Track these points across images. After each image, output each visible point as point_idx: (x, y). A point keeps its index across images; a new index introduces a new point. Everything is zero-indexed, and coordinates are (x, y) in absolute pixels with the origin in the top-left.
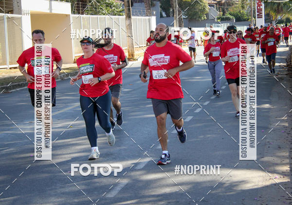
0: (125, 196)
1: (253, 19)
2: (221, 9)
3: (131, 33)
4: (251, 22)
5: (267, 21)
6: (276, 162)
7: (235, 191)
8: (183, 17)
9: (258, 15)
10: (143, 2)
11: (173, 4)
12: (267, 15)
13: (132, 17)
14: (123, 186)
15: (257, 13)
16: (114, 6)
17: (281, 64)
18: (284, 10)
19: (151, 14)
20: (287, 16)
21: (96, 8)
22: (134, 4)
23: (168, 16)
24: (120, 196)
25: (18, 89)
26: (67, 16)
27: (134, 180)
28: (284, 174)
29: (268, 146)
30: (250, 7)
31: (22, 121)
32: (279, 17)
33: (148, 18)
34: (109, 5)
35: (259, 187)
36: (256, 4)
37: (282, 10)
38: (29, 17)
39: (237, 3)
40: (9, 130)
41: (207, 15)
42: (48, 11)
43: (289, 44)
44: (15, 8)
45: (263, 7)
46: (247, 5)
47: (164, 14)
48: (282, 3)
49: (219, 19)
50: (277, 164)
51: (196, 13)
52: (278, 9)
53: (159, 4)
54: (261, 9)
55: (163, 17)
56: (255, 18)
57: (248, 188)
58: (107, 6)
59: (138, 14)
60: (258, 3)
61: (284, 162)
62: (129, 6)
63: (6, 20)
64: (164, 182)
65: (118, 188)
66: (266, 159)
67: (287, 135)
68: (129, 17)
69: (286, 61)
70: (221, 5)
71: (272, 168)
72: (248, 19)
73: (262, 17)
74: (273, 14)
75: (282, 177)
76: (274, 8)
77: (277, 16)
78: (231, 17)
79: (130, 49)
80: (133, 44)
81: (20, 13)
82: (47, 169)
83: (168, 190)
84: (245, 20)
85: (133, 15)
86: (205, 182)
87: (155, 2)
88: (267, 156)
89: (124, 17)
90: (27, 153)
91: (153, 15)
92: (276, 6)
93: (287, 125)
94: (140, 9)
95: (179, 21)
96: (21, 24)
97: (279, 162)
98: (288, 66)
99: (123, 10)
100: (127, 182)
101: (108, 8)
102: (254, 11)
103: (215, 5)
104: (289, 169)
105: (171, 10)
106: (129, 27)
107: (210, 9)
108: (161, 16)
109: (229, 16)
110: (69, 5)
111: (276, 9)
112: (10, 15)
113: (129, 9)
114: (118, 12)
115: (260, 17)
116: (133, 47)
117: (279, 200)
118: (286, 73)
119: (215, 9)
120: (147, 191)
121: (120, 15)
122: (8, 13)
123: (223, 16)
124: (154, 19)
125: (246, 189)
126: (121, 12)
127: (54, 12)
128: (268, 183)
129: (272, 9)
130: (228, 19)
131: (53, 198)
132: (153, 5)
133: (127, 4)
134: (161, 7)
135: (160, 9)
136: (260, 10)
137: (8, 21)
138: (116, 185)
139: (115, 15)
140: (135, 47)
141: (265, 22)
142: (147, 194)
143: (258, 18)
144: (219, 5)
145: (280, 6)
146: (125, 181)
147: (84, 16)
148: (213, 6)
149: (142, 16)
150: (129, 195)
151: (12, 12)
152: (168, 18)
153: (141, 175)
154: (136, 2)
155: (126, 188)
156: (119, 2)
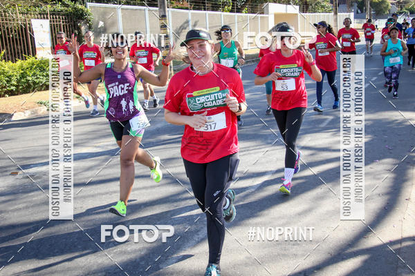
0: (332, 126)
8: (372, 12)
13: (339, 14)
16: (326, 7)
19: (350, 11)
21: (314, 9)
23: (362, 12)
26: (297, 14)
34: (323, 7)
38: (273, 16)
42: (285, 12)
44: (265, 11)
47: (359, 11)
51: (381, 10)
53: (356, 5)
63: (259, 18)
65: (327, 122)
68: (336, 13)
78: (406, 11)
81: (268, 14)
86: (386, 119)
87: (353, 4)
89: (333, 14)
91: (352, 12)
105: (365, 8)
108: (357, 12)
110: (298, 7)
112: (262, 15)
127: (288, 12)
132: (352, 6)
133: (335, 5)
135: (357, 8)
137: (261, 19)
138: (326, 119)
139: (327, 13)
147: (307, 14)
149: (344, 12)
151: (263, 13)
155: (332, 122)
156: (330, 5)
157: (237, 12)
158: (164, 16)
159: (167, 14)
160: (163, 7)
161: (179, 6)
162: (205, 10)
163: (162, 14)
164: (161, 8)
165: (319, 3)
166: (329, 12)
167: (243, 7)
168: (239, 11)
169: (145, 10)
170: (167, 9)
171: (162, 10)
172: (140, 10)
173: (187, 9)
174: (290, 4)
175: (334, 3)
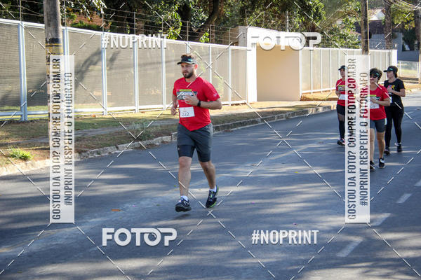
10: (383, 33)
11: (419, 36)
13: (370, 50)
14: (356, 244)
16: (349, 38)
19: (392, 47)
21: (327, 40)
22: (372, 36)
23: (412, 49)
24: (354, 256)
25: (239, 128)
31: (243, 163)
33: (387, 51)
34: (343, 37)
38: (254, 50)
40: (228, 173)
44: (241, 40)
47: (407, 47)
53: (401, 36)
55: (406, 50)
58: (340, 38)
62: (367, 38)
63: (230, 52)
64: (406, 244)
65: (351, 247)
68: (366, 50)
81: (245, 45)
82: (269, 219)
83: (411, 254)
85: (371, 48)
87: (396, 33)
89: (360, 50)
90: (248, 199)
91: (394, 48)
96: (245, 57)
99: (359, 42)
100: (361, 240)
101: (342, 40)
105: (416, 43)
108: (404, 49)
112: (234, 47)
113: (367, 41)
114: (353, 44)
120: (385, 253)
121: (356, 48)
122: (233, 44)
124: (394, 53)
126: (356, 44)
131: (276, 253)
132: (393, 37)
133: (364, 35)
134: (404, 39)
135: (402, 41)
137: (232, 54)
138: (348, 243)
139: (350, 48)
142: (386, 257)
146: (357, 240)
150: (364, 256)
151: (236, 43)
152: (411, 52)
154: (374, 33)
155: (360, 248)
156: (355, 34)
157: (191, 39)
158: (54, 41)
159: (61, 37)
160: (53, 22)
161: (85, 23)
162: (132, 32)
163: (50, 36)
164: (49, 25)
165: (335, 29)
166: (354, 46)
167: (201, 30)
168: (194, 37)
169: (18, 26)
170: (61, 27)
171: (51, 28)
172: (10, 26)
173: (99, 29)
174: (284, 30)
175: (363, 32)
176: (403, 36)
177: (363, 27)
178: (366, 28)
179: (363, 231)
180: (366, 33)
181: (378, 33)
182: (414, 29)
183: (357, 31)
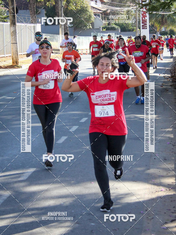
1: (138, 29)
2: (106, 18)
3: (16, 40)
4: (136, 32)
5: (151, 32)
6: (162, 174)
7: (121, 204)
9: (143, 26)
10: (28, 9)
11: (59, 13)
12: (152, 26)
14: (5, 198)
15: (141, 24)
17: (166, 75)
18: (169, 22)
20: (171, 28)
22: (19, 11)
27: (17, 192)
28: (169, 186)
29: (154, 158)
30: (135, 18)
32: (163, 29)
33: (32, 25)
35: (145, 199)
36: (141, 15)
37: (166, 22)
39: (122, 13)
41: (93, 24)
43: (174, 56)
45: (147, 18)
46: (132, 15)
48: (166, 15)
49: (104, 29)
50: (163, 177)
52: (162, 21)
54: (146, 20)
55: (48, 25)
56: (140, 28)
57: (134, 201)
59: (23, 21)
60: (142, 15)
61: (169, 174)
64: (48, 194)
66: (152, 171)
67: (172, 147)
69: (171, 72)
70: (107, 15)
71: (157, 181)
72: (133, 30)
73: (146, 28)
74: (157, 25)
75: (168, 189)
76: (158, 20)
77: (161, 28)
79: (14, 56)
80: (17, 51)
84: (129, 31)
85: (18, 22)
88: (153, 168)
92: (160, 18)
93: (172, 136)
94: (25, 16)
95: (64, 30)
97: (165, 173)
98: (172, 77)
99: (8, 17)
102: (139, 22)
103: (101, 15)
104: (175, 181)
106: (14, 33)
107: (95, 19)
109: (114, 26)
111: (161, 21)
113: (14, 16)
114: (2, 18)
115: (144, 27)
116: (17, 55)
117: (165, 213)
118: (170, 84)
119: (100, 18)
121: (5, 22)
123: (108, 25)
124: (39, 27)
125: (132, 201)
126: (5, 18)
128: (154, 196)
129: (156, 20)
130: (113, 29)
136: (144, 22)
140: (19, 54)
141: (149, 33)
142: (31, 207)
143: (143, 28)
144: (105, 14)
145: (164, 18)
148: (99, 16)
150: (12, 208)
153: (24, 186)
154: (21, 9)
176: (45, 12)
177: (10, 4)
178: (13, 4)
179: (12, 186)
180: (13, 9)
181: (24, 9)
182: (54, 6)
183: (5, 6)
